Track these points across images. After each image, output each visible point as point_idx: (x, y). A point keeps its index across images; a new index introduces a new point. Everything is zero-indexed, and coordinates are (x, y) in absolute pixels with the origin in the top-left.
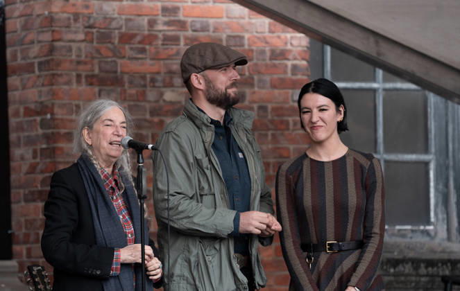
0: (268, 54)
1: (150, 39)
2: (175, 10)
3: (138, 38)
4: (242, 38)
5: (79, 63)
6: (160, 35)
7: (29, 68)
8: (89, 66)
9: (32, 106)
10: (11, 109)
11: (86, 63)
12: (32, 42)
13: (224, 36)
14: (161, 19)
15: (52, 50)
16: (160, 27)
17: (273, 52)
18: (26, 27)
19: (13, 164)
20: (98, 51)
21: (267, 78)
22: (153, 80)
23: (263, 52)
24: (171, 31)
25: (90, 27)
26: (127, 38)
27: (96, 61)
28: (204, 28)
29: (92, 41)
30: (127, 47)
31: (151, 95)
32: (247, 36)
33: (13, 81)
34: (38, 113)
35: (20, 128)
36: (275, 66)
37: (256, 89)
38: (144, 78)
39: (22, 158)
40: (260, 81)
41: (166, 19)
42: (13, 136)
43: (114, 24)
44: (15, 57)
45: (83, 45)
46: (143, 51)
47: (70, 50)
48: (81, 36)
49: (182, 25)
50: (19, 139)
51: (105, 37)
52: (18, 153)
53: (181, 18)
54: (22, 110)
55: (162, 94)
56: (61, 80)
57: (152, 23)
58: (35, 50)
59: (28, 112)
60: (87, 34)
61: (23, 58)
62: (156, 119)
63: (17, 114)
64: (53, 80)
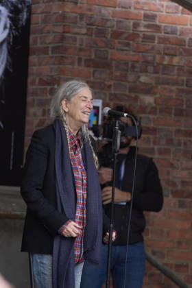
1: (134, 36)
2: (154, 17)
3: (125, 36)
5: (81, 50)
6: (141, 35)
7: (45, 51)
8: (88, 53)
9: (45, 78)
10: (30, 79)
11: (85, 50)
12: (49, 32)
13: (187, 39)
14: (143, 23)
15: (62, 39)
16: (142, 29)
18: (45, 21)
19: (28, 118)
20: (95, 42)
22: (133, 67)
24: (149, 32)
25: (92, 24)
26: (117, 35)
27: (93, 49)
28: (173, 32)
29: (91, 35)
30: (116, 41)
31: (131, 77)
33: (33, 59)
34: (49, 84)
35: (35, 93)
38: (126, 64)
39: (35, 115)
41: (146, 23)
42: (29, 99)
43: (109, 24)
44: (35, 42)
45: (85, 37)
46: (128, 45)
47: (75, 40)
48: (84, 31)
49: (158, 28)
50: (33, 100)
51: (101, 33)
52: (31, 110)
53: (158, 23)
54: (37, 81)
55: (139, 77)
56: (67, 61)
57: (136, 25)
58: (50, 38)
59: (42, 82)
60: (88, 29)
61: (41, 43)
62: (133, 95)
63: (33, 83)
64: (61, 61)
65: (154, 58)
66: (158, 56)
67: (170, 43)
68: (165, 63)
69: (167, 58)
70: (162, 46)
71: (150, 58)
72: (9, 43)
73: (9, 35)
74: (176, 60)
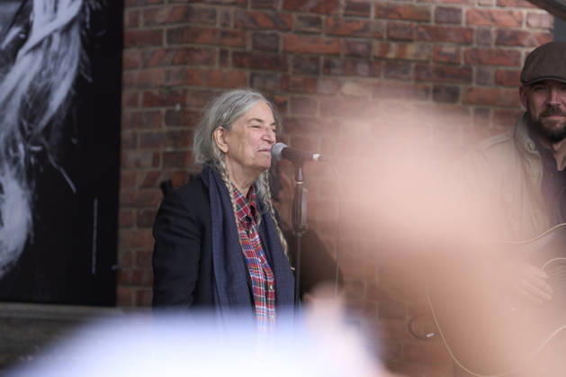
0: (494, 36)
1: (327, 6)
3: (310, 5)
4: (458, 11)
5: (225, 34)
7: (155, 38)
8: (239, 40)
9: (156, 92)
10: (126, 95)
11: (234, 35)
13: (433, 8)
15: (188, 14)
17: (501, 33)
19: (124, 173)
20: (253, 19)
21: (491, 71)
22: (328, 65)
23: (486, 33)
26: (295, 2)
27: (249, 34)
29: (245, 5)
30: (294, 15)
31: (325, 85)
32: (465, 9)
33: (131, 54)
34: (163, 103)
35: (136, 122)
36: (502, 54)
37: (474, 85)
38: (315, 60)
39: (138, 164)
40: (480, 74)
42: (126, 133)
44: (135, 22)
45: (232, 10)
46: (317, 22)
47: (213, 15)
50: (134, 136)
52: (130, 156)
54: (141, 97)
55: (340, 85)
56: (198, 57)
58: (164, 12)
59: (150, 100)
61: (147, 24)
63: (133, 102)
64: (187, 56)
65: (369, 47)
66: (376, 44)
67: (400, 17)
68: (391, 55)
69: (394, 45)
70: (384, 22)
71: (361, 48)
72: (83, 24)
73: (83, 10)
74: (412, 50)
